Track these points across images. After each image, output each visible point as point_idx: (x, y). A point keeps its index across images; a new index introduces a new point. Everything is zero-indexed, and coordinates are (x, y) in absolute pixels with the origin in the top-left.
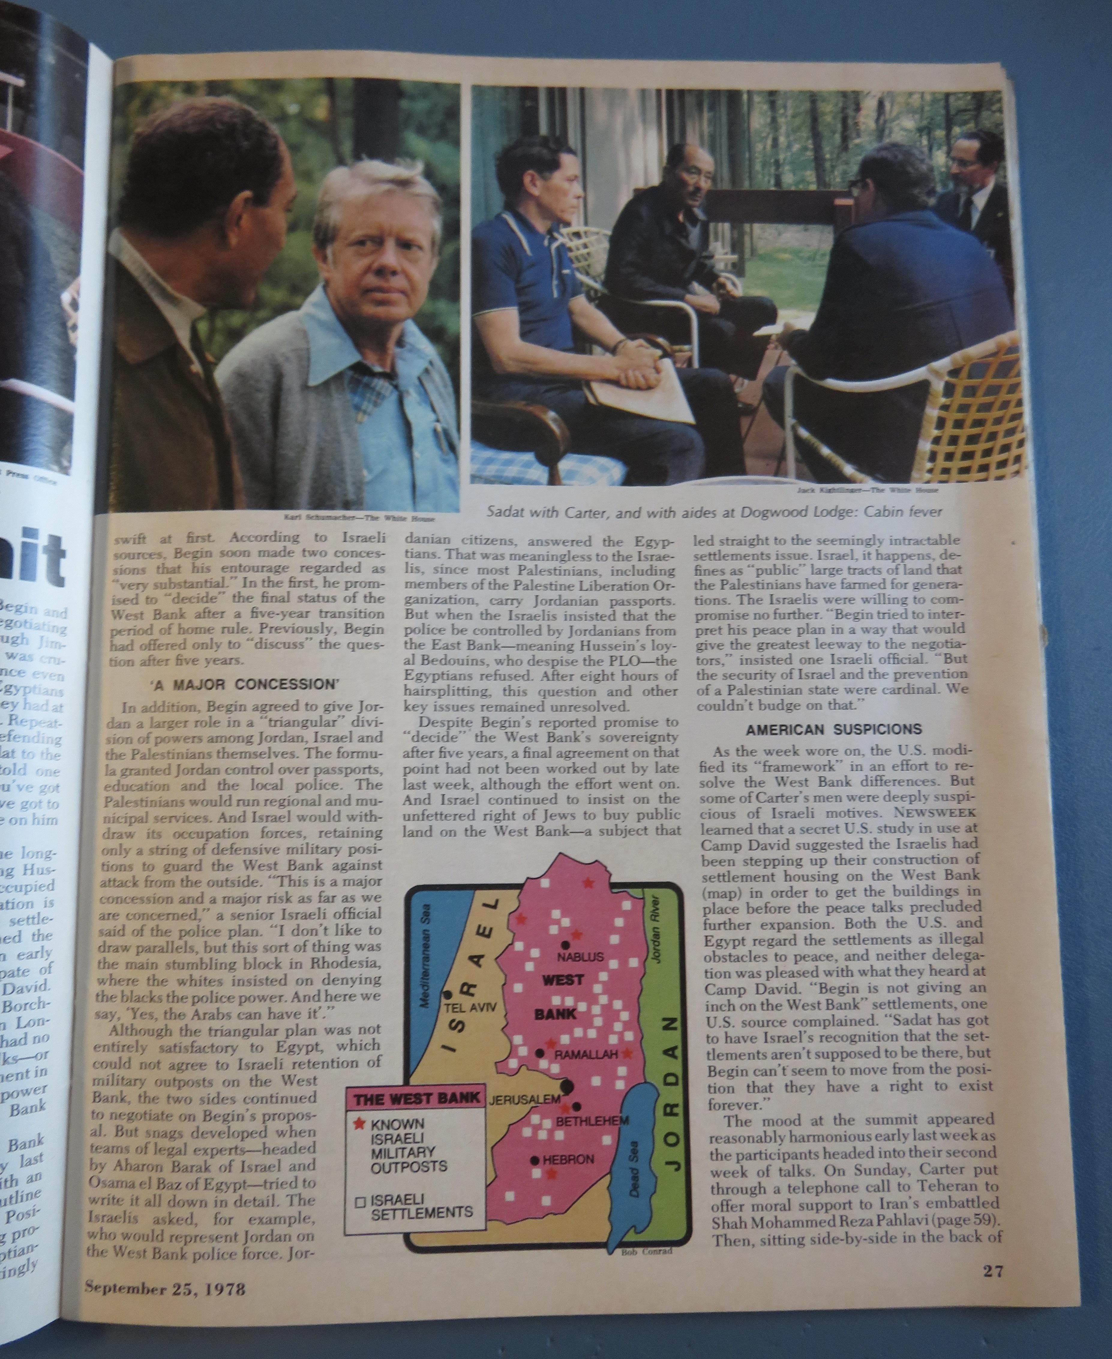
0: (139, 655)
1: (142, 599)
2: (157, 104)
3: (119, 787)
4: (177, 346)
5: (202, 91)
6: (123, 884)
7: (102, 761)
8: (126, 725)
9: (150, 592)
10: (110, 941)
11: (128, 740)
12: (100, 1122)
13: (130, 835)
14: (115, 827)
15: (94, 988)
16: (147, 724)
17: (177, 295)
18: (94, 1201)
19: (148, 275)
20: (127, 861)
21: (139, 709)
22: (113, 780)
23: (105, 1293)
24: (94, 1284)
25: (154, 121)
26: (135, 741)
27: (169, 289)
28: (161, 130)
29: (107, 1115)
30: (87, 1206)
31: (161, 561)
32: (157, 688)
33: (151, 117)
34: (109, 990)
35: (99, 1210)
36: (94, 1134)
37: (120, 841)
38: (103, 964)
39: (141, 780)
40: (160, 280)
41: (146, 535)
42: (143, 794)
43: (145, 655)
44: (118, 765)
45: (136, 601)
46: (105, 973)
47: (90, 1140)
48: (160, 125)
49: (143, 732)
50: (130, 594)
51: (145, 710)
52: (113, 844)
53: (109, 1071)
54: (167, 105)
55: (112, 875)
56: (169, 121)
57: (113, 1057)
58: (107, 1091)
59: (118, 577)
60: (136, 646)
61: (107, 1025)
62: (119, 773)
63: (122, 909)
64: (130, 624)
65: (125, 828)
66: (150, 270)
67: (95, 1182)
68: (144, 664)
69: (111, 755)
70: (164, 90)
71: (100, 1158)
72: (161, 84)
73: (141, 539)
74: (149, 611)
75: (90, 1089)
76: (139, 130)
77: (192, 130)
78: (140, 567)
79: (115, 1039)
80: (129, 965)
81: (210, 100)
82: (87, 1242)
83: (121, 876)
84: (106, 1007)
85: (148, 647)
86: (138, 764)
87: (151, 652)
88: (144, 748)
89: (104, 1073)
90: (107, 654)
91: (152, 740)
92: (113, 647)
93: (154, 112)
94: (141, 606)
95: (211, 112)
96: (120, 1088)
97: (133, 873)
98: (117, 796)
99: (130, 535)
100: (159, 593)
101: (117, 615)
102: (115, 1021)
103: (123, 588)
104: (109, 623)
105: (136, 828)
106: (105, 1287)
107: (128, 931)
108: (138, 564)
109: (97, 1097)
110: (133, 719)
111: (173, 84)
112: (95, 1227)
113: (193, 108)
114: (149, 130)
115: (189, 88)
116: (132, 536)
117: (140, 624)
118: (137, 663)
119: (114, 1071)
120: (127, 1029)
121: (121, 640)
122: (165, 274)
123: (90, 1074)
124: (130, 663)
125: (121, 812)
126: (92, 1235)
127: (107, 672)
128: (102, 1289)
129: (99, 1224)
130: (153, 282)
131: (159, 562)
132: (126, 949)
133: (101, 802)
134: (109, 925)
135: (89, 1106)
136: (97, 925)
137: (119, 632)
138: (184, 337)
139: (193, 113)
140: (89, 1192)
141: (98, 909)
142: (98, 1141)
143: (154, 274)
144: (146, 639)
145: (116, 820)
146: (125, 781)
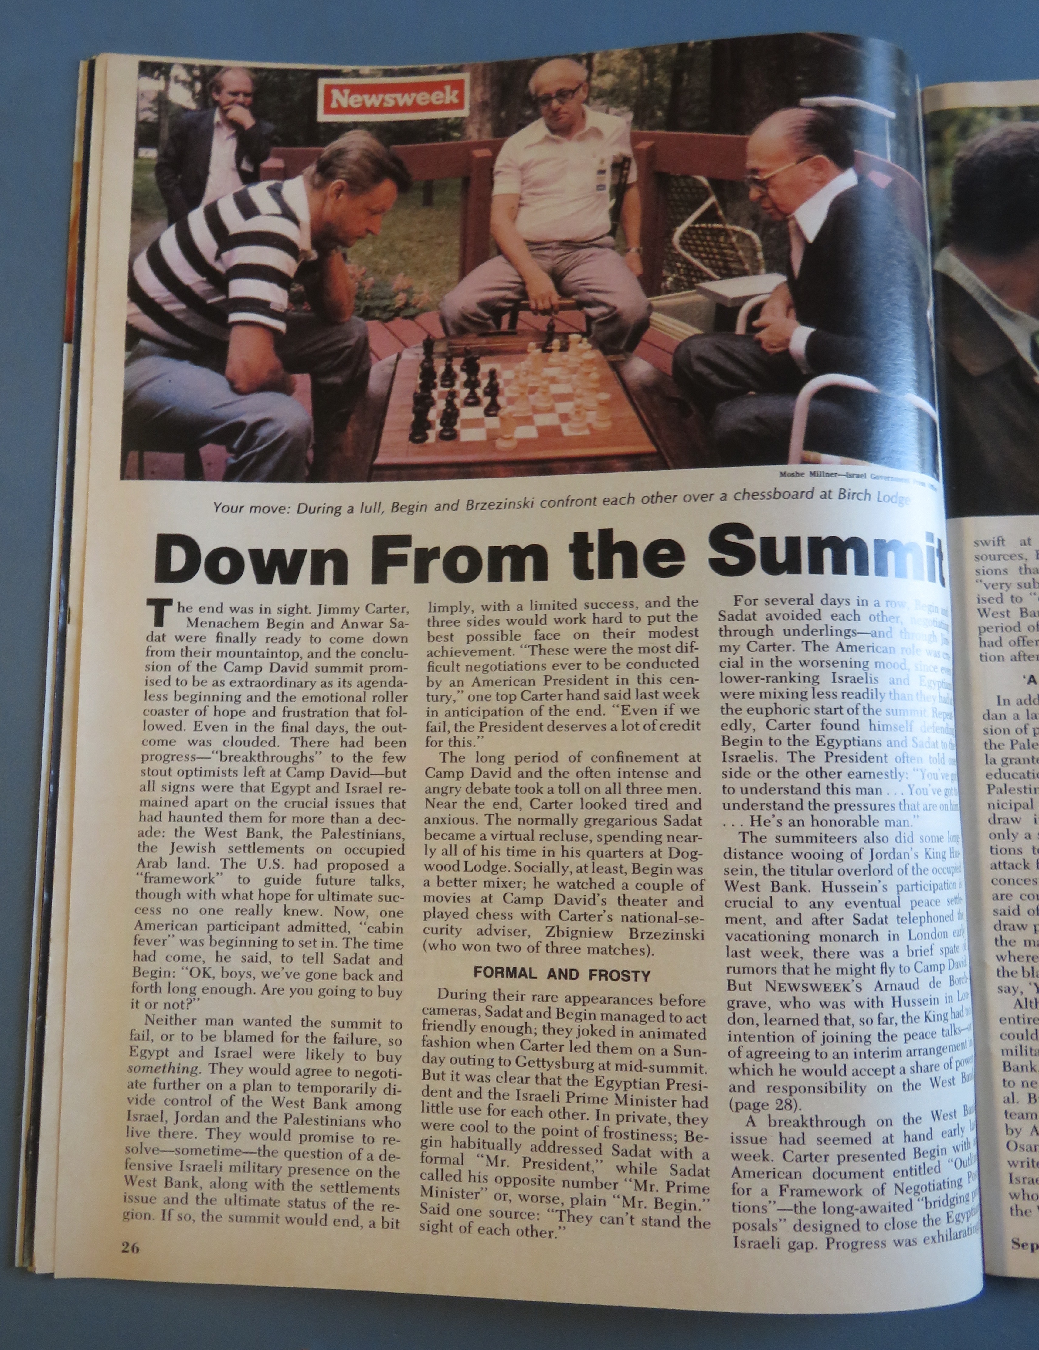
0: (1008, 651)
1: (1007, 598)
2: (975, 129)
3: (1000, 774)
4: (1017, 358)
5: (1017, 116)
6: (1014, 867)
7: (980, 752)
8: (1003, 717)
9: (1014, 591)
10: (1005, 920)
11: (1006, 731)
12: (1012, 1090)
13: (1017, 821)
14: (1000, 813)
15: (993, 965)
16: (1023, 715)
17: (1012, 310)
18: (1012, 1164)
19: (983, 291)
20: (1015, 845)
21: (1013, 702)
22: (994, 769)
23: (1033, 1250)
24: (1021, 1242)
25: (973, 146)
26: (1013, 732)
27: (1005, 304)
28: (981, 153)
29: (1019, 1084)
30: (1005, 1169)
31: (1023, 562)
32: (1030, 682)
33: (970, 142)
34: (1010, 966)
35: (1019, 1172)
36: (1008, 1101)
37: (1007, 826)
38: (1000, 941)
39: (1023, 768)
40: (995, 296)
41: (1005, 538)
42: (1026, 782)
43: (1016, 650)
44: (997, 755)
45: (1001, 599)
46: (1004, 950)
47: (1002, 1107)
48: (980, 148)
49: (1020, 724)
50: (995, 593)
51: (1020, 702)
52: (1000, 828)
53: (1017, 1042)
54: (985, 130)
55: (1001, 858)
56: (987, 145)
57: (1020, 1029)
58: (1016, 1061)
59: (981, 577)
60: (1005, 642)
61: (1010, 1000)
62: (999, 762)
63: (1015, 890)
64: (997, 622)
65: (1011, 814)
66: (984, 287)
67: (1012, 1146)
68: (1014, 659)
69: (989, 745)
70: (980, 116)
71: (1014, 1123)
72: (976, 110)
73: (1000, 541)
74: (1015, 610)
75: (998, 1060)
76: (959, 154)
77: (1011, 153)
78: (1002, 568)
79: (1019, 1012)
80: (1027, 943)
81: (1027, 125)
82: (1009, 1203)
83: (1010, 859)
84: (1007, 982)
85: (1017, 643)
86: (1018, 753)
87: (1021, 648)
88: (1022, 738)
89: (1012, 1044)
90: (975, 650)
91: (1030, 731)
92: (982, 643)
93: (973, 136)
94: (1007, 605)
95: (1028, 137)
96: (1029, 1057)
97: (1023, 856)
98: (1000, 783)
99: (989, 537)
100: (1024, 593)
101: (983, 613)
102: (1018, 995)
103: (987, 588)
104: (975, 621)
105: (1022, 813)
106: (1032, 1245)
107: (1023, 911)
108: (1000, 565)
109: (1007, 1066)
110: (1010, 711)
111: (988, 110)
112: (1017, 1189)
113: (1011, 132)
114: (969, 155)
115: (1004, 113)
116: (991, 538)
117: (1006, 622)
118: (1008, 658)
119: (1021, 1042)
120: (1031, 1002)
121: (987, 637)
122: (999, 290)
123: (997, 1045)
124: (1000, 658)
125: (1005, 798)
126: (1014, 1196)
127: (977, 667)
128: (1030, 1246)
129: (1021, 1186)
130: (988, 297)
131: (1021, 563)
132: (1023, 927)
133: (983, 789)
134: (1002, 905)
135: (999, 1075)
136: (989, 905)
137: (987, 629)
138: (1024, 350)
139: (1011, 137)
140: (1006, 1156)
141: (989, 890)
142: (1011, 1108)
143: (988, 291)
144: (1014, 636)
145: (1000, 806)
146: (1005, 770)
